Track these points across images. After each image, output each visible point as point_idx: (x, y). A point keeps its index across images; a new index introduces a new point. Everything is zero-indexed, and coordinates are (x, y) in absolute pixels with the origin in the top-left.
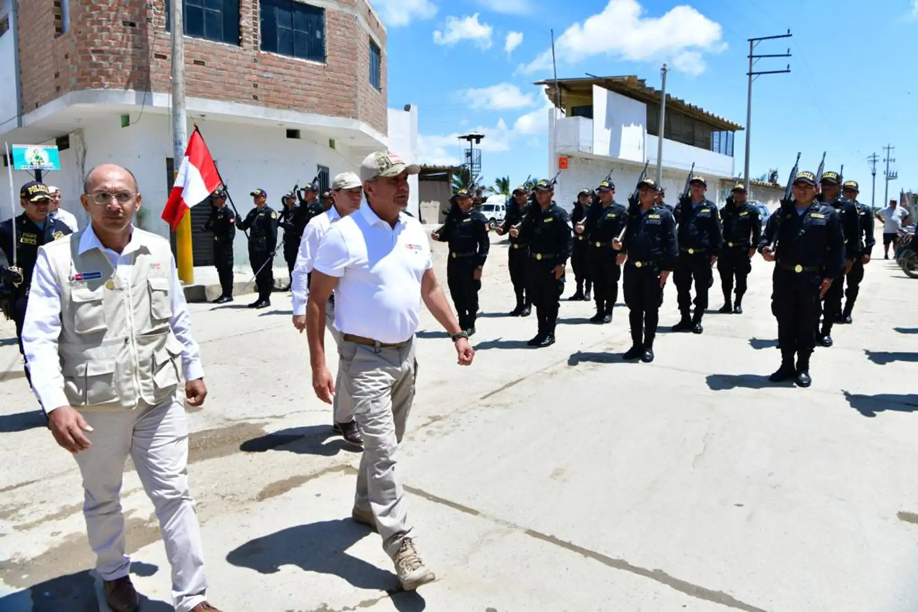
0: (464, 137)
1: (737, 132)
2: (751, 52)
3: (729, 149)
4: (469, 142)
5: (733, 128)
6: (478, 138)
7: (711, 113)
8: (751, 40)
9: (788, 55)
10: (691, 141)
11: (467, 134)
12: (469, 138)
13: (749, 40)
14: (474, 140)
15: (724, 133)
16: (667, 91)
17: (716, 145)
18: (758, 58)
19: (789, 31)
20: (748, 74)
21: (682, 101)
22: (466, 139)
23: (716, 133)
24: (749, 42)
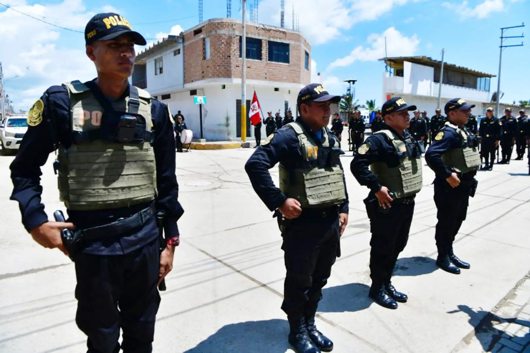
0: (346, 81)
1: (492, 78)
2: (502, 35)
3: (487, 89)
4: (349, 84)
5: (490, 76)
6: (354, 82)
7: (473, 70)
8: (502, 29)
9: (522, 37)
10: (462, 84)
11: (348, 80)
12: (349, 82)
13: (501, 29)
14: (352, 83)
15: (483, 79)
16: (444, 61)
17: (478, 85)
18: (505, 38)
19: (523, 24)
20: (500, 47)
21: (455, 65)
22: (347, 82)
23: (479, 79)
24: (501, 30)
